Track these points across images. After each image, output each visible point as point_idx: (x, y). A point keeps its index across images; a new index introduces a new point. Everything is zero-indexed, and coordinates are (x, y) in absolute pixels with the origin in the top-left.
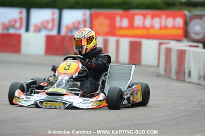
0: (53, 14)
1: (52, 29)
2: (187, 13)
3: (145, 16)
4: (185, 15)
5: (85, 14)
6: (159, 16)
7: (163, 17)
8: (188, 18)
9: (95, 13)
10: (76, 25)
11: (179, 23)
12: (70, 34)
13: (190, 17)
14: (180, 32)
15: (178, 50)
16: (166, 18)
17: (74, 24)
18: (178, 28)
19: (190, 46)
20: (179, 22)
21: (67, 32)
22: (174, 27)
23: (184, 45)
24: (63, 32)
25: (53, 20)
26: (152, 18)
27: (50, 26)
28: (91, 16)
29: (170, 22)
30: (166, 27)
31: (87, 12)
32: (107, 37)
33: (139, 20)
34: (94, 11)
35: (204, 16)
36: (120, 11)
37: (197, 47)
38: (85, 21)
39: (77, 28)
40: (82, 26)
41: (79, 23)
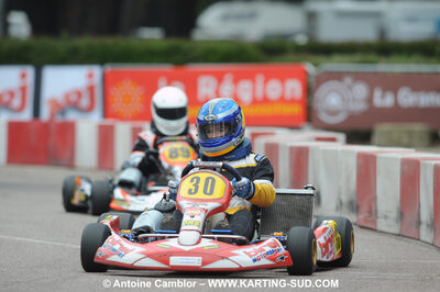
0: (23, 76)
1: (21, 109)
2: (309, 68)
3: (220, 78)
4: (306, 73)
5: (91, 76)
6: (251, 77)
7: (260, 79)
8: (312, 80)
9: (112, 72)
10: (74, 98)
11: (293, 90)
12: (59, 119)
13: (317, 77)
14: (297, 110)
15: (292, 148)
16: (266, 81)
17: (67, 96)
18: (292, 101)
19: (319, 139)
20: (294, 88)
21: (52, 115)
22: (282, 100)
23: (304, 138)
24: (45, 114)
25: (23, 89)
26: (236, 81)
27: (16, 102)
28: (105, 78)
29: (274, 89)
30: (266, 101)
31: (97, 71)
32: (138, 124)
33: (207, 85)
34: (109, 68)
35: (348, 73)
36: (167, 68)
37: (333, 140)
38: (91, 89)
39: (75, 106)
40: (85, 102)
41: (79, 94)
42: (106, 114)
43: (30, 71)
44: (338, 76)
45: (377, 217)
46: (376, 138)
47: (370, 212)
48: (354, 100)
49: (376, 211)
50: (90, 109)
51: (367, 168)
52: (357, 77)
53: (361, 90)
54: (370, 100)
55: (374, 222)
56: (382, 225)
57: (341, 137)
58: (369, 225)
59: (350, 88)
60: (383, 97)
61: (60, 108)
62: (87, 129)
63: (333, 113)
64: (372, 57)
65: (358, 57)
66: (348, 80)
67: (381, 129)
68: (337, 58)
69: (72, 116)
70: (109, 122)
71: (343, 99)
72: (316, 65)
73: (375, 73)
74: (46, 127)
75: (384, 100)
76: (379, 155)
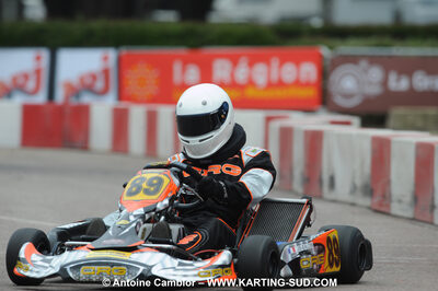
0: (38, 58)
1: (35, 92)
2: (325, 51)
3: (235, 61)
4: (321, 56)
5: (106, 59)
6: (266, 60)
7: (275, 62)
8: (328, 63)
9: (127, 56)
10: (88, 81)
11: (308, 74)
12: (74, 101)
13: (333, 60)
14: (311, 93)
15: (306, 132)
16: (281, 65)
17: (82, 79)
18: (307, 85)
19: (334, 123)
20: (309, 71)
21: (67, 98)
22: (297, 83)
23: (319, 121)
24: (60, 96)
25: (38, 72)
26: (251, 64)
27: (31, 85)
28: (120, 61)
29: (289, 72)
30: (281, 84)
31: (112, 54)
32: (153, 107)
33: (222, 68)
34: (124, 51)
35: (363, 57)
36: (182, 51)
37: (348, 123)
38: (106, 72)
39: (90, 89)
40: (99, 85)
41: (94, 77)
42: (121, 97)
43: (45, 54)
44: (353, 60)
45: (390, 201)
46: (391, 121)
47: (384, 196)
48: (370, 83)
49: (390, 195)
50: (105, 92)
51: (381, 152)
52: (373, 60)
53: (376, 74)
54: (385, 83)
55: (388, 206)
56: (395, 209)
57: (356, 121)
58: (383, 209)
59: (366, 71)
60: (398, 80)
61: (74, 91)
62: (101, 112)
63: (348, 96)
64: (387, 40)
65: (373, 40)
66: (364, 64)
67: (396, 112)
68: (352, 41)
69: (86, 99)
70: (123, 105)
71: (358, 82)
72: (331, 48)
73: (390, 57)
74: (60, 110)
75: (399, 84)
76: (394, 139)
